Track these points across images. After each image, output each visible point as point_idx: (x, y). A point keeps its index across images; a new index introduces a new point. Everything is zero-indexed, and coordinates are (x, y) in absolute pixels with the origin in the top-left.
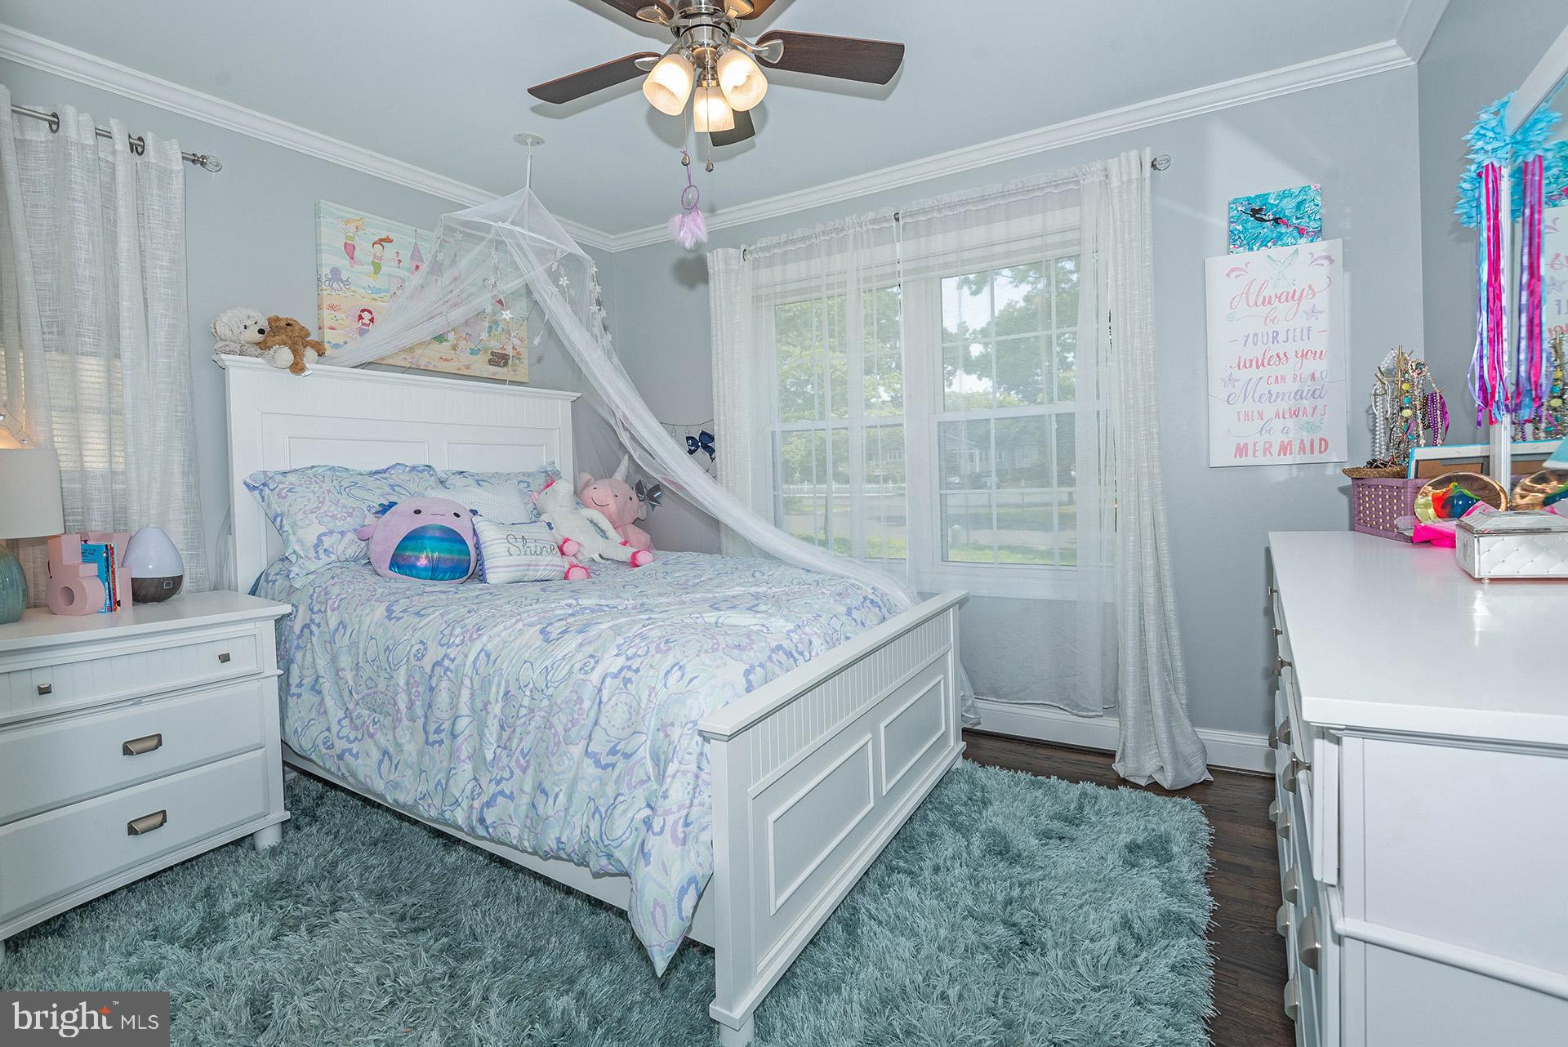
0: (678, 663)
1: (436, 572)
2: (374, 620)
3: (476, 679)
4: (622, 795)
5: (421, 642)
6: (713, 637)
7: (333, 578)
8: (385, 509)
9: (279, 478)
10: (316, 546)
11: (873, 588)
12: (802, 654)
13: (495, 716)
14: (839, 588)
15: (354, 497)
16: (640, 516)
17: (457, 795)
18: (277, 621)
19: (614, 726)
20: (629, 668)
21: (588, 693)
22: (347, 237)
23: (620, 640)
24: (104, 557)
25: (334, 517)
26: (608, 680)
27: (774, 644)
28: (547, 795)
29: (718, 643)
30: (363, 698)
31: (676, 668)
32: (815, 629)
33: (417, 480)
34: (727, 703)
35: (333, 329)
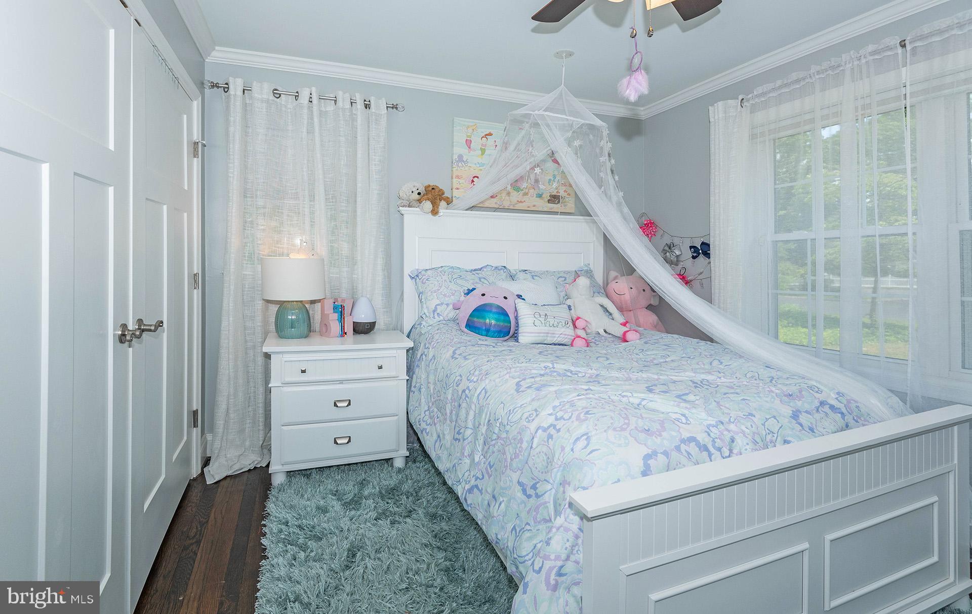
0: (587, 434)
1: (487, 332)
2: (446, 358)
3: (478, 406)
4: (529, 525)
5: (460, 376)
6: (627, 418)
7: (438, 330)
8: (469, 291)
9: (423, 272)
10: (434, 311)
11: (838, 393)
12: (719, 449)
13: (482, 435)
14: (793, 389)
15: (457, 284)
16: (652, 302)
17: (460, 477)
18: (408, 351)
19: (536, 468)
20: (554, 426)
21: (526, 438)
22: (467, 136)
23: (557, 403)
24: (340, 311)
25: (445, 295)
26: (540, 431)
27: (686, 435)
28: (496, 500)
29: (628, 424)
30: (435, 401)
31: (585, 437)
32: (743, 428)
33: (495, 274)
34: (619, 481)
35: (458, 189)
